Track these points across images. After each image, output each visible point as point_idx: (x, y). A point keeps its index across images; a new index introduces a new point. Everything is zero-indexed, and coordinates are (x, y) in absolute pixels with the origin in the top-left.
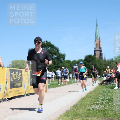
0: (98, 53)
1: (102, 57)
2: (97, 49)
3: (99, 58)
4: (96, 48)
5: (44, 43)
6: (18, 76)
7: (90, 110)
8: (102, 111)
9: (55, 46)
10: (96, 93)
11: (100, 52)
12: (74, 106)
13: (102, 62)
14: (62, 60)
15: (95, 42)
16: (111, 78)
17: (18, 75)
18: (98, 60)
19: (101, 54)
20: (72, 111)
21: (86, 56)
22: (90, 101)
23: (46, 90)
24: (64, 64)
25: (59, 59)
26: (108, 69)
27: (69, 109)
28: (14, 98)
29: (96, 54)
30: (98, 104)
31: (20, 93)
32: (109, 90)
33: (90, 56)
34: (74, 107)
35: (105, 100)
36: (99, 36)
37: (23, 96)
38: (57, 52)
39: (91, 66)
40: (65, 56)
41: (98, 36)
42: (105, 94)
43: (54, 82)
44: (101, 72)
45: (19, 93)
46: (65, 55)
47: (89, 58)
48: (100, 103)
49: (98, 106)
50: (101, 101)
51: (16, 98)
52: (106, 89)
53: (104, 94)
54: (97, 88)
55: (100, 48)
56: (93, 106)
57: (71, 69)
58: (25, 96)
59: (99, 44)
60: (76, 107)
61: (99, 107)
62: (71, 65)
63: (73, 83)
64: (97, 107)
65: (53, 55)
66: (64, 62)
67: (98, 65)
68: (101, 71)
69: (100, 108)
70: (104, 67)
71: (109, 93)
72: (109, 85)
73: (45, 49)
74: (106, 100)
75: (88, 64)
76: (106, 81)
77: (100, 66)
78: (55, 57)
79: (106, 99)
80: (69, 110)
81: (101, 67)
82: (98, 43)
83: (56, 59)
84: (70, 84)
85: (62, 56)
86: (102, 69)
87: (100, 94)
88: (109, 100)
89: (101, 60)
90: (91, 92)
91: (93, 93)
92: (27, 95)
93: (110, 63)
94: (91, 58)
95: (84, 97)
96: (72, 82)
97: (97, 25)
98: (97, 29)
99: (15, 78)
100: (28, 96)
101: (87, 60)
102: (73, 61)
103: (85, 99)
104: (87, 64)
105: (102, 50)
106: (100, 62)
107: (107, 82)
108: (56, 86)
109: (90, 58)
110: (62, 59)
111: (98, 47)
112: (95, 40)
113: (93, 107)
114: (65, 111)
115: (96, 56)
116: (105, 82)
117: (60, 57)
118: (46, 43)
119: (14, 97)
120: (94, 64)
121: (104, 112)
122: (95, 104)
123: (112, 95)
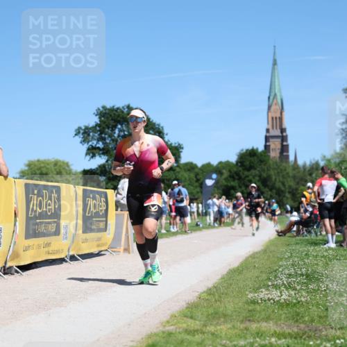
0: (275, 145)
1: (287, 157)
2: (273, 133)
3: (278, 159)
4: (271, 130)
5: (123, 112)
7: (254, 302)
9: (154, 121)
10: (269, 256)
11: (283, 141)
12: (210, 292)
13: (287, 171)
15: (268, 112)
16: (313, 216)
17: (49, 201)
18: (277, 165)
19: (284, 149)
21: (242, 150)
22: (253, 280)
23: (126, 247)
26: (310, 191)
28: (36, 267)
29: (269, 146)
30: (276, 287)
31: (53, 253)
32: (308, 251)
33: (252, 153)
34: (210, 294)
35: (296, 275)
36: (281, 96)
37: (61, 261)
40: (181, 150)
41: (278, 94)
42: (296, 259)
44: (282, 199)
45: (49, 253)
46: (183, 148)
48: (283, 283)
49: (279, 291)
50: (284, 279)
51: (40, 267)
52: (298, 247)
53: (293, 261)
54: (271, 243)
55: (283, 130)
56: (262, 292)
57: (198, 189)
58: (66, 262)
59: (281, 119)
60: (215, 293)
61: (279, 294)
62: (198, 177)
63: (203, 228)
64: (275, 294)
66: (178, 169)
67: (276, 180)
68: (284, 196)
69: (282, 297)
70: (292, 183)
71: (308, 259)
72: (306, 236)
73: (124, 128)
74: (300, 277)
75: (247, 176)
77: (280, 182)
79: (300, 272)
80: (194, 302)
81: (283, 184)
82: (278, 115)
84: (195, 230)
86: (287, 190)
87: (281, 259)
88: (307, 276)
89: (284, 164)
90: (257, 253)
91: (261, 257)
92: (73, 258)
93: (311, 175)
94: (255, 159)
96: (201, 226)
97: (275, 63)
98: (276, 74)
99: (40, 209)
100: (76, 262)
101: (245, 164)
102: (203, 166)
103: (240, 273)
104: (243, 174)
105: (287, 136)
106: (281, 170)
107: (301, 227)
109: (252, 159)
111: (276, 128)
112: (269, 107)
113: (264, 294)
115: (269, 152)
119: (35, 263)
120: (264, 175)
121: (295, 309)
122: (269, 286)
123: (317, 264)
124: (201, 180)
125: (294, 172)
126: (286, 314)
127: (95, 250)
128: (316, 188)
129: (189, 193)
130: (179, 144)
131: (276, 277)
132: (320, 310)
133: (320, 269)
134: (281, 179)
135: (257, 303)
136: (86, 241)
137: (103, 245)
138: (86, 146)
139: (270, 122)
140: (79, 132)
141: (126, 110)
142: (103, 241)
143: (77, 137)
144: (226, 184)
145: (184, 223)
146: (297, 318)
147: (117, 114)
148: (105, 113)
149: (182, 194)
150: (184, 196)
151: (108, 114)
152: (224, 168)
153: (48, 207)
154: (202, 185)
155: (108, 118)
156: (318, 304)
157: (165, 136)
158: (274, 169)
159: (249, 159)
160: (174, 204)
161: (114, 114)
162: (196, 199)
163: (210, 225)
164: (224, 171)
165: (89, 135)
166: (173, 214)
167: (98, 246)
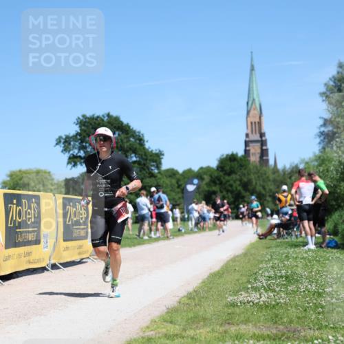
0: (255, 149)
1: (267, 161)
2: (252, 137)
3: (258, 163)
4: (250, 135)
5: (103, 120)
6: (29, 214)
7: (233, 305)
8: (267, 306)
9: (134, 129)
10: (249, 259)
11: (262, 145)
12: (190, 296)
13: (267, 175)
14: (153, 168)
15: (247, 117)
16: (292, 219)
17: (29, 210)
18: (257, 169)
19: (264, 153)
20: (185, 308)
21: (223, 155)
22: (233, 283)
24: (160, 179)
25: (144, 165)
26: (285, 194)
27: (176, 304)
28: (18, 277)
29: (249, 150)
30: (256, 289)
31: (34, 262)
32: (289, 253)
33: (232, 158)
34: (190, 298)
35: (276, 277)
36: (259, 101)
37: (43, 269)
38: (138, 146)
39: (234, 185)
40: (162, 157)
41: (256, 99)
42: (276, 261)
43: (131, 233)
44: (263, 203)
45: (30, 262)
46: (163, 155)
47: (229, 163)
48: (263, 285)
49: (258, 294)
50: (264, 281)
52: (278, 249)
53: (273, 263)
54: (252, 246)
55: (262, 135)
56: (241, 295)
57: (180, 195)
58: (48, 270)
59: (260, 123)
60: (194, 298)
61: (258, 296)
62: (180, 183)
63: (185, 233)
64: (254, 296)
65: (128, 154)
66: (159, 176)
67: (256, 184)
68: (265, 200)
69: (262, 299)
70: (272, 187)
71: (288, 260)
72: (287, 238)
74: (279, 279)
75: (228, 181)
76: (277, 226)
77: (260, 185)
78: (134, 159)
79: (279, 274)
80: (174, 307)
81: (264, 188)
82: (257, 120)
83: (136, 165)
84: (177, 236)
85: (152, 158)
86: (268, 194)
87: (262, 261)
88: (287, 277)
89: (264, 168)
90: (237, 256)
91: (242, 260)
92: (54, 267)
93: (290, 178)
94: (235, 164)
95: (218, 272)
96: (183, 231)
97: (252, 69)
98: (254, 79)
99: (20, 218)
100: (58, 270)
101: (225, 168)
102: (184, 172)
103: (220, 277)
104: (224, 178)
105: (266, 140)
106: (261, 174)
107: (281, 229)
108: (136, 241)
109: (233, 164)
110: (154, 165)
111: (256, 133)
112: (248, 112)
113: (243, 297)
114: (165, 308)
115: (249, 156)
116: (276, 229)
117: (146, 160)
118: (106, 119)
119: (16, 273)
120: (245, 180)
121: (274, 310)
122: (248, 288)
123: (297, 266)
124: (183, 186)
125: (274, 176)
126: (264, 315)
127: (77, 258)
128: (293, 191)
129: (169, 200)
130: (160, 151)
131: (255, 279)
132: (298, 311)
133: (299, 270)
134: (262, 183)
135: (237, 305)
136: (67, 248)
137: (85, 252)
138: (67, 155)
139: (250, 127)
140: (60, 142)
141: (106, 118)
142: (84, 249)
143: (58, 146)
144: (207, 189)
145: (165, 229)
146: (276, 319)
147: (97, 122)
148: (85, 122)
149: (162, 201)
150: (164, 202)
151: (88, 122)
152: (205, 173)
153: (28, 216)
154: (184, 190)
155: (87, 126)
156: (297, 305)
157: (146, 143)
158: (255, 173)
159: (230, 164)
160: (154, 210)
161: (95, 123)
162: (178, 205)
163: (191, 230)
164: (205, 177)
165: (70, 144)
166: (154, 220)
167: (80, 254)
